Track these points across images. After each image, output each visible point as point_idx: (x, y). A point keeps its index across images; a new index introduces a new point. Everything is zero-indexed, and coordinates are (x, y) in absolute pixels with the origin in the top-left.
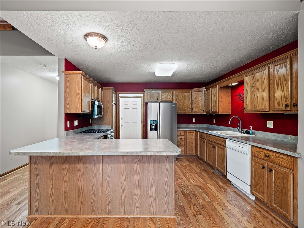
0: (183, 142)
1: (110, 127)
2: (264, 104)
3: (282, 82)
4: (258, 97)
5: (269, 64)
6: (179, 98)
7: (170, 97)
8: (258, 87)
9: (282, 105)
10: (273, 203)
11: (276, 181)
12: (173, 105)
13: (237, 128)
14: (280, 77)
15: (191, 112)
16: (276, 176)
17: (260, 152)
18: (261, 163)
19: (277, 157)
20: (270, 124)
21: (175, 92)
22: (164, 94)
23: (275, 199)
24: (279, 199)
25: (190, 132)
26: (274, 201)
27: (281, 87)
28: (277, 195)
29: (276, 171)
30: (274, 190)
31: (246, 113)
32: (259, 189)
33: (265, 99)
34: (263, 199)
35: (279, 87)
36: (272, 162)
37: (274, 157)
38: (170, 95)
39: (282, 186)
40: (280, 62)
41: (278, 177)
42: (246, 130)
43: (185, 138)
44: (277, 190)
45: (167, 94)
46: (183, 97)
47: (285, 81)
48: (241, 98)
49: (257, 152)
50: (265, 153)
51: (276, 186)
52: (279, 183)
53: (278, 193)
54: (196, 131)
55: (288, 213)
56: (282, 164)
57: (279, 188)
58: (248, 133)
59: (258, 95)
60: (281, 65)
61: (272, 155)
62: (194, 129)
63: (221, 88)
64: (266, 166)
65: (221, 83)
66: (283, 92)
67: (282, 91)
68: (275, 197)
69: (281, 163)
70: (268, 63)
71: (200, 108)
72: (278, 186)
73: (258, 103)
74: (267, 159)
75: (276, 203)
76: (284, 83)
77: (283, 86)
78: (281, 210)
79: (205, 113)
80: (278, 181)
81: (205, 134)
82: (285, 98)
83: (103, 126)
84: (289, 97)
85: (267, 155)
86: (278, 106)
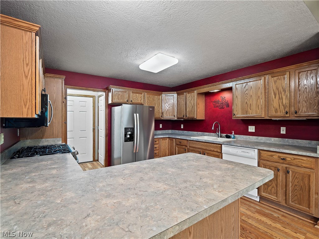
0: (158, 151)
1: (60, 141)
2: (258, 111)
3: (281, 92)
4: (251, 104)
5: (265, 75)
6: (150, 101)
7: (141, 99)
8: (251, 95)
9: (280, 112)
10: (290, 201)
11: (293, 181)
12: (151, 109)
13: (216, 133)
14: (278, 88)
15: (161, 118)
16: (294, 177)
17: (272, 156)
18: (274, 165)
19: (295, 159)
20: (252, 129)
21: (146, 94)
22: (135, 95)
23: (292, 197)
24: (297, 197)
25: (164, 139)
26: (290, 199)
27: (279, 96)
28: (294, 193)
29: (293, 172)
30: (290, 189)
31: (235, 119)
32: (271, 190)
33: (259, 106)
34: (276, 199)
35: (277, 96)
36: (289, 164)
37: (291, 159)
38: (141, 97)
39: (302, 184)
40: (278, 74)
41: (295, 177)
42: (225, 134)
43: (159, 147)
44: (295, 189)
45: (137, 94)
46: (154, 100)
47: (283, 91)
48: (218, 105)
49: (268, 155)
50: (279, 157)
51: (294, 185)
52: (298, 182)
53: (296, 191)
54: (169, 138)
55: (309, 208)
56: (302, 165)
57: (297, 186)
58: (228, 137)
59: (251, 102)
60: (279, 77)
61: (289, 158)
62: (167, 136)
63: (199, 94)
64: (280, 168)
65: (200, 88)
66: (282, 100)
67: (280, 100)
68: (292, 195)
69: (300, 164)
70: (265, 73)
71: (171, 113)
72: (296, 185)
73: (251, 110)
74: (282, 161)
75: (293, 200)
76: (283, 93)
77: (282, 95)
78: (301, 206)
79: (176, 119)
80: (296, 181)
81: (186, 141)
82: (283, 106)
83: (44, 140)
84: (288, 105)
85: (282, 158)
86: (276, 113)
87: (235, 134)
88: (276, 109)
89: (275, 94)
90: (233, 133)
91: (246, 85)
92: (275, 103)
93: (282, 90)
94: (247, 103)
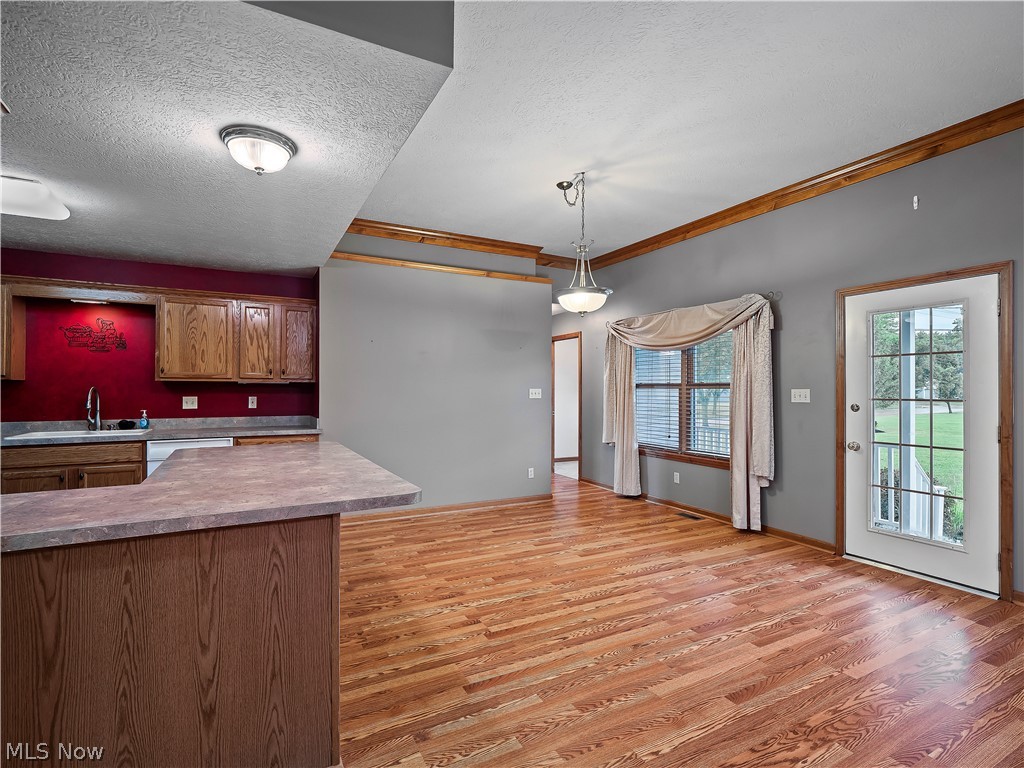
87: (149, 416)
88: (254, 365)
89: (251, 338)
90: (145, 415)
91: (192, 309)
92: (252, 353)
93: (263, 333)
94: (194, 346)
